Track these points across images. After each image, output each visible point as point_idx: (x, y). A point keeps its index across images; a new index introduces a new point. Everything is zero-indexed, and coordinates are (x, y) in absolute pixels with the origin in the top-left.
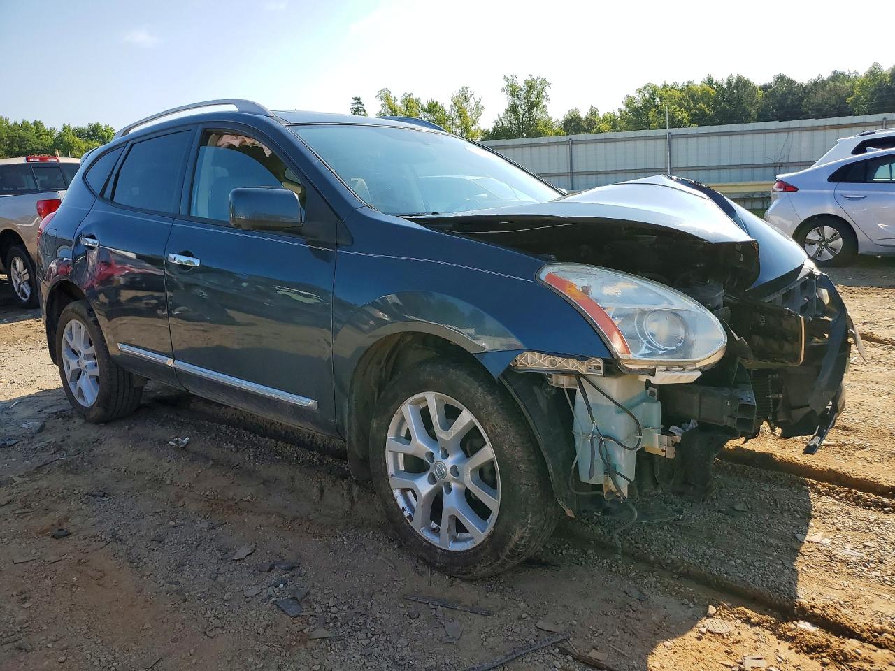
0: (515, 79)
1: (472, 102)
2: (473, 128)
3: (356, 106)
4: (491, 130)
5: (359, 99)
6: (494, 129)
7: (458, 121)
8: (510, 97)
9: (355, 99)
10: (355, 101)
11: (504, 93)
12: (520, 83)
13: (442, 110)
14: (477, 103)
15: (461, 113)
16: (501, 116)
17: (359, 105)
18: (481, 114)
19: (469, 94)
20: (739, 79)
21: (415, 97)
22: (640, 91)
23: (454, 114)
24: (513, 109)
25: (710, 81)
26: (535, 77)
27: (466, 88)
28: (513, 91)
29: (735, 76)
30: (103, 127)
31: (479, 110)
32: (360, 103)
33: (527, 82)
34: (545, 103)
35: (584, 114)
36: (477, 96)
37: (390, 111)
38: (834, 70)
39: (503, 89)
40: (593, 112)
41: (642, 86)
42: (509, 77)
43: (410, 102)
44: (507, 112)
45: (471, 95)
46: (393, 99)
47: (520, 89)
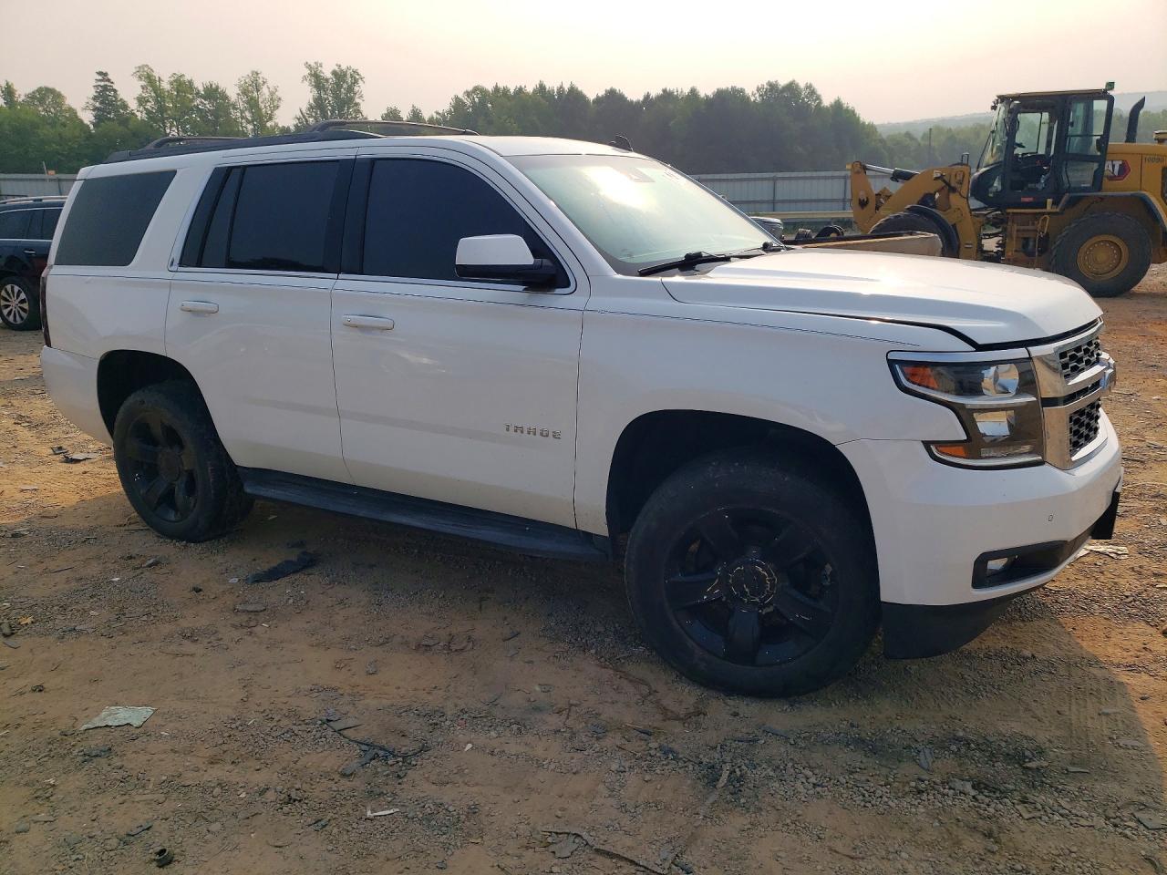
0: (320, 68)
1: (265, 90)
2: (268, 124)
3: (102, 84)
4: (292, 128)
5: (106, 74)
6: (296, 126)
7: (248, 114)
8: (315, 90)
10: (100, 78)
11: (307, 83)
12: (327, 73)
13: (224, 97)
14: (272, 94)
15: (253, 104)
16: (304, 111)
17: (107, 83)
18: (278, 107)
19: (260, 81)
20: (573, 90)
21: (187, 78)
22: (468, 94)
23: (241, 105)
24: (319, 104)
25: (542, 87)
26: (344, 67)
27: (257, 74)
28: (317, 80)
31: (275, 103)
32: (109, 80)
33: (334, 73)
34: (357, 100)
35: (405, 115)
36: (271, 83)
37: (153, 94)
38: (664, 88)
39: (305, 78)
41: (470, 89)
42: (313, 64)
43: (182, 86)
44: (311, 107)
45: (264, 83)
46: (157, 79)
47: (327, 80)
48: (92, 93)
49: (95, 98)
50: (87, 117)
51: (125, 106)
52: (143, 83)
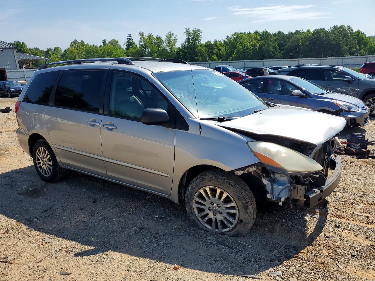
0: (189, 29)
1: (173, 37)
2: (174, 47)
3: (129, 38)
5: (130, 35)
6: (181, 47)
7: (168, 44)
8: (187, 36)
9: (129, 35)
10: (129, 36)
12: (191, 31)
13: (161, 40)
14: (175, 38)
15: (170, 41)
16: (184, 42)
17: (130, 37)
18: (176, 42)
19: (172, 34)
21: (152, 35)
22: (233, 35)
23: (167, 41)
24: (188, 40)
25: (256, 32)
26: (196, 29)
27: (171, 32)
28: (188, 33)
29: (265, 31)
30: (21, 43)
31: (176, 40)
32: (131, 37)
33: (193, 31)
34: (200, 39)
35: (212, 42)
36: (175, 35)
37: (143, 40)
39: (185, 33)
40: (215, 42)
41: (233, 33)
42: (187, 29)
43: (150, 37)
44: (186, 41)
45: (173, 35)
46: (144, 35)
47: (191, 33)
48: (126, 40)
49: (127, 42)
50: (124, 47)
51: (134, 43)
52: (141, 37)
